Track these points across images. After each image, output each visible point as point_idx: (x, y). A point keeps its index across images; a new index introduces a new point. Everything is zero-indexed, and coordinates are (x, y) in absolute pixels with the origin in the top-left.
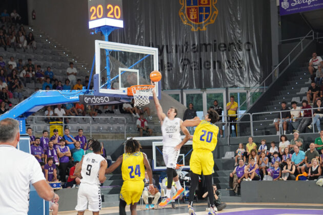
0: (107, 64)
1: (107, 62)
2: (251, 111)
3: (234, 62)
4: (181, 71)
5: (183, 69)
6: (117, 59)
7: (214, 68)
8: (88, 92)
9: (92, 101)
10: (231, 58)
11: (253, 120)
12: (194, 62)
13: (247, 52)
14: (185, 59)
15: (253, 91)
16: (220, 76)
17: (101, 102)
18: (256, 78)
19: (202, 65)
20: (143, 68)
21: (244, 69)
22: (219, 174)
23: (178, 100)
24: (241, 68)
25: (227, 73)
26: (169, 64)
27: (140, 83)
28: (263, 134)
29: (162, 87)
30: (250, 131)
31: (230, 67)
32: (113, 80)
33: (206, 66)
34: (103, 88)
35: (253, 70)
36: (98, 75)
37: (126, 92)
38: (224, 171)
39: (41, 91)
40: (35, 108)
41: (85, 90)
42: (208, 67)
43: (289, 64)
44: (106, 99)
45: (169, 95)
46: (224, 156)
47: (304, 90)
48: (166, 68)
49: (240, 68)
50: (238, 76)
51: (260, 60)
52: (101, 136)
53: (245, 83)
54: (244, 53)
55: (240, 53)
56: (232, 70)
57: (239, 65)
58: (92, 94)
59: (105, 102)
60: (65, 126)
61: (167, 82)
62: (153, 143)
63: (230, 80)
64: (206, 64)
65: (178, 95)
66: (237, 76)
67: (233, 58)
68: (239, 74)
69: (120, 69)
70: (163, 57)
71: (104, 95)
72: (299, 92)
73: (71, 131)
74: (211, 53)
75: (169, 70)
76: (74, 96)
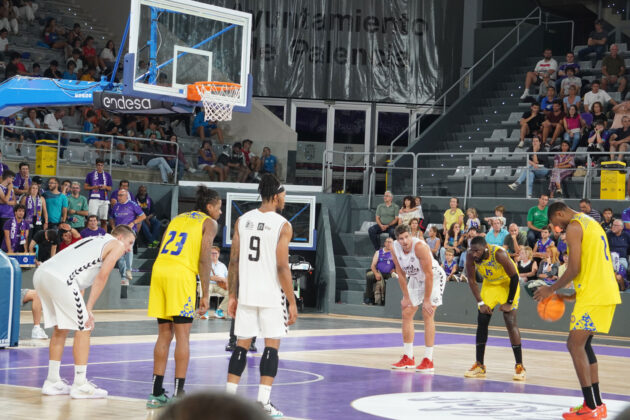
0: (152, 37)
1: (153, 32)
2: (415, 149)
3: (390, 54)
4: (290, 63)
5: (294, 60)
6: (171, 29)
7: (354, 62)
8: (111, 87)
9: (117, 105)
10: (386, 46)
11: (419, 166)
12: (317, 48)
13: (417, 37)
14: (299, 41)
15: (423, 111)
16: (362, 79)
17: (134, 109)
18: (430, 88)
19: (331, 55)
20: (219, 50)
21: (409, 69)
22: (346, 262)
23: (282, 119)
24: (404, 66)
25: (377, 73)
26: (271, 50)
27: (214, 78)
28: (434, 193)
29: (254, 92)
30: (412, 185)
31: (383, 62)
32: (161, 69)
33: (339, 59)
34: (140, 81)
35: (426, 72)
36: (133, 54)
37: (185, 92)
38: (357, 258)
39: (19, 78)
40: (5, 109)
41: (106, 84)
42: (343, 59)
43: (493, 67)
44: (146, 104)
45: (266, 106)
46: (358, 229)
47: (516, 117)
48: (263, 55)
49: (402, 66)
50: (397, 82)
51: (438, 53)
52: (130, 175)
53: (408, 95)
54: (412, 38)
55: (403, 37)
56: (386, 69)
57: (399, 60)
58: (119, 91)
59: (142, 109)
60: (62, 151)
61: (262, 82)
62: (228, 194)
63: (381, 87)
64: (339, 53)
65: (282, 108)
66: (395, 80)
67: (390, 46)
68: (399, 78)
69: (177, 48)
70: (258, 34)
71: (141, 95)
72: (506, 119)
73: (73, 161)
74: (350, 33)
75: (267, 60)
76: (83, 92)
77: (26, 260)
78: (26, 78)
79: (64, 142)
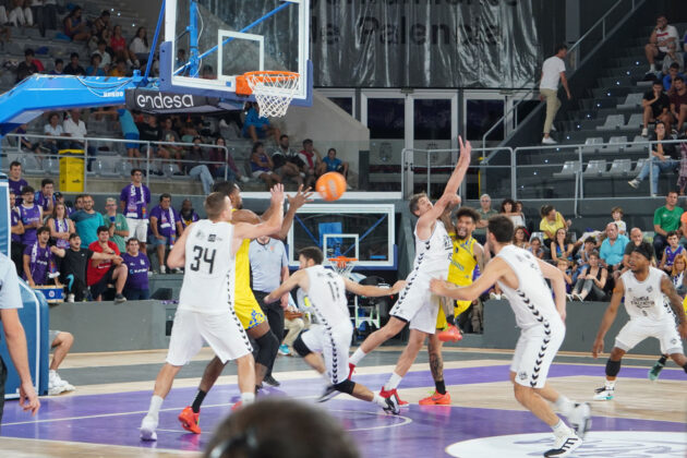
0: (192, 21)
1: (192, 15)
2: (513, 144)
3: (478, 29)
4: (358, 45)
5: (363, 42)
6: (213, 12)
7: (434, 41)
8: (145, 83)
9: (154, 103)
10: (473, 19)
11: (518, 163)
12: (389, 26)
13: (510, 8)
14: (368, 19)
15: (520, 96)
16: (445, 61)
17: (174, 108)
18: (528, 69)
19: (407, 34)
20: (272, 32)
21: (502, 47)
23: (350, 112)
24: (495, 43)
25: (463, 53)
26: (333, 29)
27: (266, 66)
28: (537, 195)
29: (315, 82)
30: (510, 187)
31: (470, 39)
32: (203, 58)
33: (416, 37)
34: (180, 74)
35: (523, 49)
36: (170, 43)
37: (233, 84)
39: (38, 76)
40: (21, 116)
41: (139, 79)
42: (421, 38)
43: (604, 39)
44: (187, 100)
45: (330, 99)
47: (634, 99)
48: (325, 37)
49: (492, 44)
50: (487, 62)
51: (537, 27)
52: (171, 187)
53: (501, 78)
54: (503, 9)
55: (492, 8)
56: (474, 47)
57: (490, 36)
58: (155, 87)
59: (183, 107)
60: (90, 161)
61: (325, 69)
63: (469, 70)
64: (416, 30)
65: (350, 99)
66: (486, 61)
67: (477, 20)
68: (489, 58)
69: (222, 33)
70: (318, 12)
71: (181, 91)
72: (623, 103)
73: (103, 173)
74: (428, 7)
75: (330, 43)
76: (113, 90)
77: (52, 294)
78: (46, 76)
79: (91, 151)
